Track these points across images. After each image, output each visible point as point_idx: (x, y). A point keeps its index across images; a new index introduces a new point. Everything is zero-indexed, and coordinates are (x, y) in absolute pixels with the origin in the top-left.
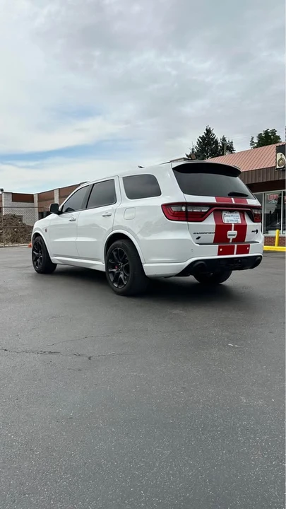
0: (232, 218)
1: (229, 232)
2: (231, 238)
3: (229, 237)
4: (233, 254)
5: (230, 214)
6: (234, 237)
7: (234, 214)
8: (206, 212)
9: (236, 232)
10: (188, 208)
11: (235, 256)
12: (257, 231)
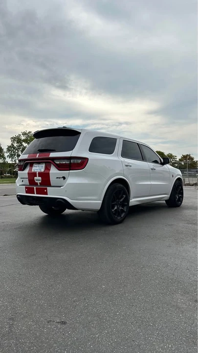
0: (38, 168)
2: (39, 182)
4: (34, 194)
6: (40, 182)
7: (40, 165)
9: (40, 178)
11: (35, 195)
12: (64, 178)
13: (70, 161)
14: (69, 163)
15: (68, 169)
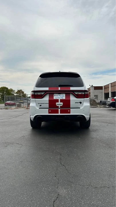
0: (59, 97)
1: (57, 103)
2: (59, 106)
3: (57, 105)
4: (58, 113)
5: (58, 95)
6: (62, 105)
7: (62, 95)
8: (43, 95)
9: (62, 103)
10: (35, 93)
11: (59, 114)
12: (81, 103)
13: (85, 93)
14: (84, 94)
15: (83, 97)
